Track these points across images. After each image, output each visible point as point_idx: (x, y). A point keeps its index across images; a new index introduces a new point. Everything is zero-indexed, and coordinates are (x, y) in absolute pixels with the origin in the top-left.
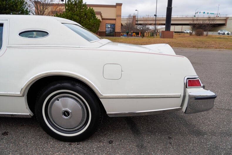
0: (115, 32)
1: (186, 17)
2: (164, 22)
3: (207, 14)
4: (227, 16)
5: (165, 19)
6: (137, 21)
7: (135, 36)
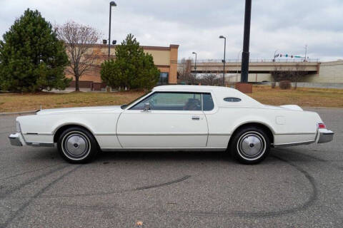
1: (262, 62)
3: (290, 58)
4: (319, 61)
6: (196, 67)
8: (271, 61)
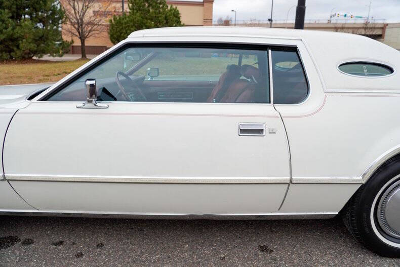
8: (327, 22)
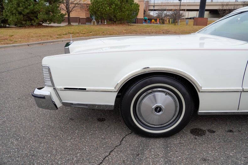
0: (138, 19)
2: (198, 8)
5: (199, 4)
6: (154, 6)
7: (154, 23)
